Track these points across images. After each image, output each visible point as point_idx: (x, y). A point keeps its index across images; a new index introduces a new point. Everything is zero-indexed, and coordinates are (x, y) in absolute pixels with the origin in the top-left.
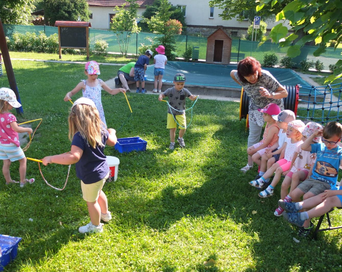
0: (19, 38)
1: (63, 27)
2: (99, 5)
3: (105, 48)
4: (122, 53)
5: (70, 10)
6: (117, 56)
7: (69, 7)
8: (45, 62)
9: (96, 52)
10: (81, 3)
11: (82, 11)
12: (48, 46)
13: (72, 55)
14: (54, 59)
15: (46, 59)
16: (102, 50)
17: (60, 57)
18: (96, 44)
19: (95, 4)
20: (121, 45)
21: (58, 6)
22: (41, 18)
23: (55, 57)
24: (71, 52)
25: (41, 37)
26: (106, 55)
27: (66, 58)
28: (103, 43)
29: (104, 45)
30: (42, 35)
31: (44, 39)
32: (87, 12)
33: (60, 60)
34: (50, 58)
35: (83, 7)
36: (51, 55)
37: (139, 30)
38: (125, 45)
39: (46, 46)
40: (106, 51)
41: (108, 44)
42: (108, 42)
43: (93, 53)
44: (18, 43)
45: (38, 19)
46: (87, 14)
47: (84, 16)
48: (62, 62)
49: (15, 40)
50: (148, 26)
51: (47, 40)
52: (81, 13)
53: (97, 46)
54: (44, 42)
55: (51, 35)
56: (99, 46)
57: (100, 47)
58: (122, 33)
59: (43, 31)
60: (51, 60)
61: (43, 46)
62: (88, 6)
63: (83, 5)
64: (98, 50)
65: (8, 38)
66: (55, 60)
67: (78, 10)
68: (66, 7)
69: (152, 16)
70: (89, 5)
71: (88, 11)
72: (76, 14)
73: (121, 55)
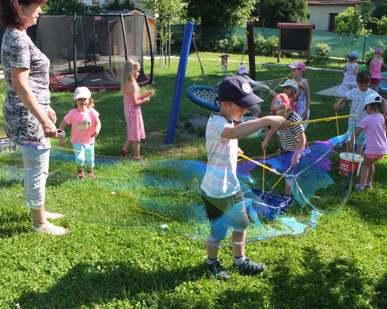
0: (237, 41)
1: (285, 30)
2: (318, 3)
3: (326, 52)
4: (346, 58)
5: (287, 10)
6: (339, 62)
7: (286, 7)
8: (263, 65)
9: (316, 56)
10: (300, 2)
11: (300, 11)
12: (265, 49)
13: (290, 58)
14: (271, 63)
15: (264, 63)
16: (323, 54)
17: (278, 61)
18: (317, 47)
19: (314, 3)
20: (346, 49)
21: (275, 6)
22: (256, 20)
23: (273, 60)
24: (288, 56)
25: (259, 39)
26: (327, 59)
27: (284, 61)
28: (324, 46)
29: (326, 49)
30: (260, 37)
31: (262, 42)
32: (305, 13)
33: (278, 63)
34: (268, 61)
35: (301, 6)
36: (268, 58)
37: (369, 32)
38: (350, 49)
39: (263, 48)
40: (327, 56)
41: (331, 48)
42: (330, 45)
43: (312, 57)
44: (236, 45)
45: (252, 21)
46: (305, 15)
47: (301, 17)
48: (280, 66)
49: (233, 42)
50: (377, 27)
51: (264, 42)
52: (298, 14)
53: (319, 50)
54: (261, 44)
55: (269, 38)
56: (320, 49)
57: (321, 51)
58: (348, 35)
59: (262, 33)
60: (270, 63)
61: (260, 49)
62: (307, 6)
63: (302, 4)
64: (318, 54)
65: (227, 41)
66: (273, 63)
67: (296, 10)
68: (284, 7)
69: (384, 16)
70: (308, 4)
71: (307, 10)
72: (294, 15)
73: (344, 60)
